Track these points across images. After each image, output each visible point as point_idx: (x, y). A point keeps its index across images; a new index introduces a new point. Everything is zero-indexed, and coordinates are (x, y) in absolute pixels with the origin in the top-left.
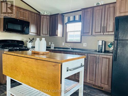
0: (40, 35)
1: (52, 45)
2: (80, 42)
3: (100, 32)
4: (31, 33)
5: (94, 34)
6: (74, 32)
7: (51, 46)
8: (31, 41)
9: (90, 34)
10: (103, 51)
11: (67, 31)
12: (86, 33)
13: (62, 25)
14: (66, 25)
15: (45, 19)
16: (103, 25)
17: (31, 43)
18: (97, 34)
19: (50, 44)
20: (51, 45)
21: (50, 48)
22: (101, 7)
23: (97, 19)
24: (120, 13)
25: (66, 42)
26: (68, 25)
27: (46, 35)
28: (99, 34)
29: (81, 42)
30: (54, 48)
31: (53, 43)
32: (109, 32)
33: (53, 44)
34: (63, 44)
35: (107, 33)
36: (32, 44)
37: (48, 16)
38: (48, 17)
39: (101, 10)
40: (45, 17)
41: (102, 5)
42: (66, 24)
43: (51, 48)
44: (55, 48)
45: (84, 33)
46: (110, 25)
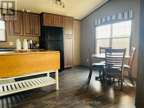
3: (30, 34)
5: (25, 34)
9: (21, 34)
10: (29, 48)
12: (17, 33)
16: (31, 29)
18: (27, 35)
22: (29, 14)
23: (26, 23)
24: (46, 24)
28: (29, 35)
29: (6, 41)
32: (36, 34)
35: (35, 35)
39: (29, 17)
45: (15, 33)
46: (36, 29)
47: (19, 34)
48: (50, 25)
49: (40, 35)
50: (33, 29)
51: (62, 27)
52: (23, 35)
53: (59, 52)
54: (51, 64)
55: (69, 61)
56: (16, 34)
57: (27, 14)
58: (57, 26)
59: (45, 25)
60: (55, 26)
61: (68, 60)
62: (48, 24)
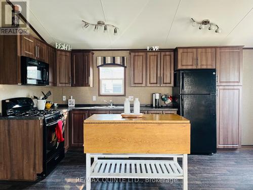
0: (56, 86)
1: (70, 101)
3: (157, 83)
5: (149, 85)
6: (111, 81)
9: (144, 85)
10: (154, 106)
15: (64, 58)
16: (159, 75)
18: (152, 85)
19: (64, 100)
20: (67, 100)
22: (156, 53)
23: (151, 67)
24: (182, 65)
25: (100, 95)
26: (101, 68)
28: (155, 85)
29: (124, 95)
30: (75, 106)
32: (166, 83)
34: (94, 98)
35: (164, 85)
37: (68, 51)
38: (68, 54)
39: (156, 57)
40: (63, 53)
41: (156, 51)
42: (98, 67)
45: (135, 84)
46: (166, 75)
47: (140, 85)
48: (190, 67)
49: (172, 85)
50: (162, 75)
51: (214, 68)
52: (146, 86)
53: (189, 121)
54: (172, 142)
55: (230, 134)
56: (137, 85)
57: (153, 54)
58: (204, 67)
59: (180, 67)
60: (199, 67)
61: (227, 132)
62: (187, 65)
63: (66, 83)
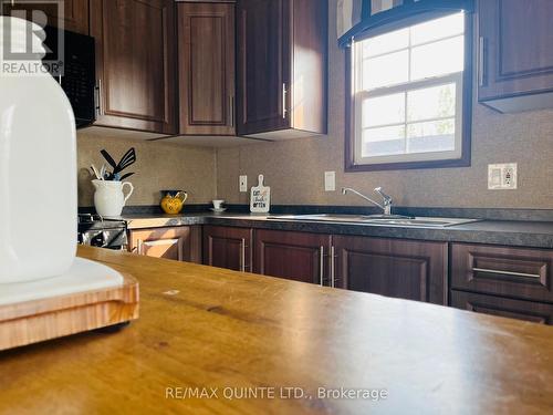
0: (177, 133)
1: (257, 193)
2: (458, 155)
4: (109, 113)
6: (402, 95)
7: (253, 197)
8: (118, 169)
11: (355, 90)
13: (316, 50)
14: (348, 52)
17: (116, 185)
19: (243, 188)
20: (249, 190)
21: (246, 209)
25: (351, 167)
26: (357, 48)
27: (218, 130)
30: (271, 212)
31: (261, 178)
33: (261, 188)
34: (330, 181)
36: (125, 191)
40: (205, 10)
42: (345, 42)
43: (252, 209)
44: (274, 210)
63: (213, 123)
